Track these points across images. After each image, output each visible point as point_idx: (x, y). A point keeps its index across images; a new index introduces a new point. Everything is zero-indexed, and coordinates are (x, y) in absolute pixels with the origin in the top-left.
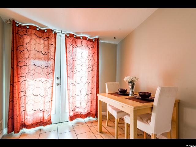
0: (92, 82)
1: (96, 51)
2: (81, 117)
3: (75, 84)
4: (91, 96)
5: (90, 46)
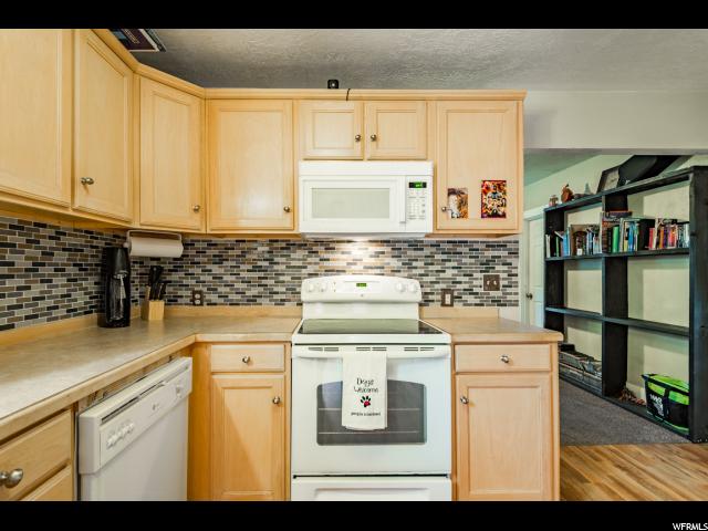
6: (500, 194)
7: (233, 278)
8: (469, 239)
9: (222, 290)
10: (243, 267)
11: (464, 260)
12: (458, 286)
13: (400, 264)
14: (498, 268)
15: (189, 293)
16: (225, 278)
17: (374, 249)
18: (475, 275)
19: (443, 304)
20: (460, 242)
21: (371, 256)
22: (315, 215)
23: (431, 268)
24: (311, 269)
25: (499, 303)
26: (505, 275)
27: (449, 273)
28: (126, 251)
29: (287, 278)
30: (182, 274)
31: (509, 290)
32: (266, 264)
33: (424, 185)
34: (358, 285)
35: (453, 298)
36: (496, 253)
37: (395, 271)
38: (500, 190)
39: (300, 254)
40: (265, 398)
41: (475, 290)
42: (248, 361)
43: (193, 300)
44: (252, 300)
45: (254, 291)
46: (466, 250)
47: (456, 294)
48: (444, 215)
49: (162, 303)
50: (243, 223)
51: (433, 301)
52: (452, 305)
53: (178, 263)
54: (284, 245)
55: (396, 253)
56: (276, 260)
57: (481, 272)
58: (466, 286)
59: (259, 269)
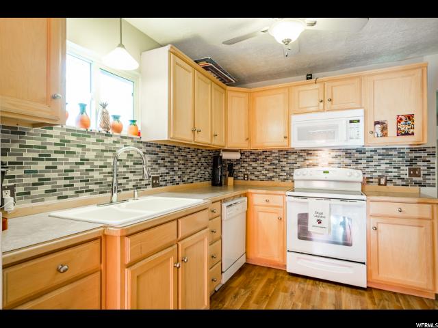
6: (410, 122)
7: (261, 168)
8: (397, 147)
9: (257, 173)
10: (266, 163)
11: (394, 159)
12: (390, 174)
13: (351, 161)
14: (419, 163)
15: (242, 175)
16: (258, 168)
17: (334, 154)
18: (402, 168)
19: (379, 184)
20: (390, 149)
21: (333, 158)
22: (300, 139)
23: (370, 163)
24: (298, 164)
25: (420, 184)
26: (426, 168)
27: (383, 167)
28: (221, 157)
29: (287, 169)
30: (239, 166)
31: (427, 177)
32: (276, 162)
33: (358, 121)
34: (324, 172)
35: (387, 181)
36: (418, 155)
37: (347, 166)
38: (410, 119)
39: (293, 156)
40: (275, 217)
41: (402, 176)
42: (267, 201)
43: (244, 178)
44: (270, 179)
45: (271, 174)
46: (396, 153)
47: (388, 178)
48: (372, 135)
49: (233, 178)
50: (266, 144)
51: (372, 182)
52: (385, 185)
53: (238, 162)
54: (285, 153)
55: (348, 155)
56: (281, 160)
57: (407, 166)
58: (396, 174)
59: (273, 164)
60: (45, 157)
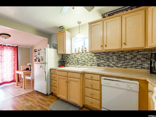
0: (14, 66)
1: (16, 52)
2: (7, 83)
3: (3, 67)
4: (14, 72)
5: (12, 49)
60: (72, 58)
